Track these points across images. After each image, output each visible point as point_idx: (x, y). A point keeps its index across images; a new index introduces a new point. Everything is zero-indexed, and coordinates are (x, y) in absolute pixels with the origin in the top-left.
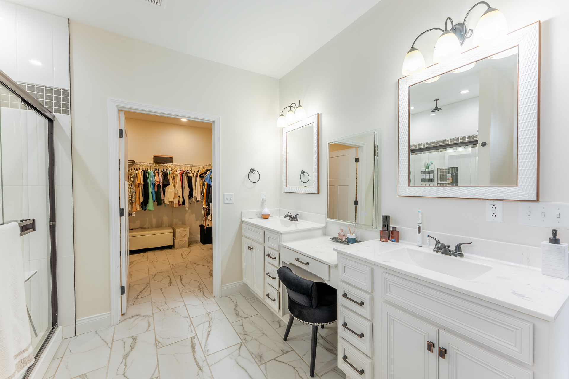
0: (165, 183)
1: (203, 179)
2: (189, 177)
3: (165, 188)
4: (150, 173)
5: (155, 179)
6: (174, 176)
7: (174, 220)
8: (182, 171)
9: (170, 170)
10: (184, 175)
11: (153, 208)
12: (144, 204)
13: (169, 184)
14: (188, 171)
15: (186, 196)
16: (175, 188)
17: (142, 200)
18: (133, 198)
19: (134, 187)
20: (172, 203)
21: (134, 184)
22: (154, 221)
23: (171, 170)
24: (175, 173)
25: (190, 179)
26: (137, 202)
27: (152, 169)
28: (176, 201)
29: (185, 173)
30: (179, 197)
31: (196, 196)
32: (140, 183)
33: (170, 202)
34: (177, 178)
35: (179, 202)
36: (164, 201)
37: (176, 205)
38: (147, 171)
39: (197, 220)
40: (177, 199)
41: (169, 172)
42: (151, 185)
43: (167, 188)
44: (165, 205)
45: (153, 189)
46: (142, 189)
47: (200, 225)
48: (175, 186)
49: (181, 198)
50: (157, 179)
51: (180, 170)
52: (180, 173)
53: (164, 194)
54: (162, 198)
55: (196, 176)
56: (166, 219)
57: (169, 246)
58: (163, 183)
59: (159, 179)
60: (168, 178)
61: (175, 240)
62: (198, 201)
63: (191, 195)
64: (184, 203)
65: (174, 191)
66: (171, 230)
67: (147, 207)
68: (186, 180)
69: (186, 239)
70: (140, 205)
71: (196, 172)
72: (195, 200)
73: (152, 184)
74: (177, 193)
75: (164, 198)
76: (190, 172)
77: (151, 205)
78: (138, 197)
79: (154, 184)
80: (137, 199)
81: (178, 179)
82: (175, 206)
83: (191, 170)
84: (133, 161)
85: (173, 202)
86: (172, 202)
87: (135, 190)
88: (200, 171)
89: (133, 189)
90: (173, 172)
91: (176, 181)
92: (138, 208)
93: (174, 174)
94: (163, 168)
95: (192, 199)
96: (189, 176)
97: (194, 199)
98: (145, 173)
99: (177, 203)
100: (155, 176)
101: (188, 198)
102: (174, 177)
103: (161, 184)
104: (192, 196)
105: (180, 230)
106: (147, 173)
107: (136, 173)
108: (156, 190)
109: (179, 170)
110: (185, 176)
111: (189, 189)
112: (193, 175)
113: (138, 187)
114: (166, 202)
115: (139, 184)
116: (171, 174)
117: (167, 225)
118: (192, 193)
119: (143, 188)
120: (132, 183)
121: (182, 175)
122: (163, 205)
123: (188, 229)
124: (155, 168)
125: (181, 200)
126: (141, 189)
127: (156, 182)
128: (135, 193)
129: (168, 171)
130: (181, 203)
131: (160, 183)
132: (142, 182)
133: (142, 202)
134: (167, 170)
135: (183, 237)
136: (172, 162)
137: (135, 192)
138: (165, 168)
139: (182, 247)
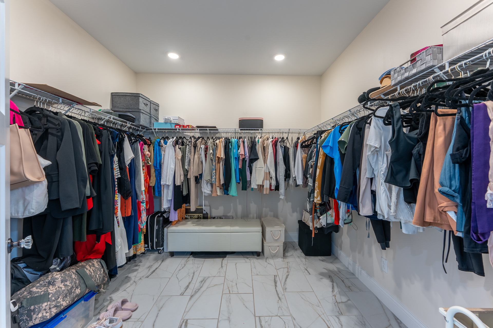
0: (253, 157)
1: (305, 150)
2: (284, 148)
3: (252, 164)
4: (233, 142)
5: (239, 151)
6: (265, 145)
7: (264, 209)
8: (275, 139)
9: (259, 138)
10: (279, 144)
11: (236, 193)
12: (226, 187)
13: (257, 159)
14: (283, 138)
15: (281, 177)
16: (266, 164)
17: (222, 182)
18: (213, 178)
19: (214, 163)
20: (261, 187)
21: (214, 158)
22: (240, 208)
23: (261, 138)
24: (266, 142)
25: (286, 150)
26: (217, 184)
27: (236, 138)
28: (267, 185)
29: (280, 142)
30: (271, 178)
31: (295, 177)
32: (220, 156)
33: (258, 185)
34: (268, 149)
35: (270, 185)
36: (250, 184)
37: (266, 190)
38: (230, 140)
39: (293, 212)
40: (268, 181)
41: (258, 141)
42: (235, 160)
43: (254, 164)
44: (252, 189)
45: (236, 166)
46: (223, 165)
47: (298, 221)
48: (265, 161)
49: (274, 180)
50: (241, 151)
51: (273, 138)
52: (272, 141)
53: (251, 173)
54: (248, 179)
55: (296, 146)
56: (253, 208)
57: (257, 252)
58: (250, 156)
59: (243, 151)
60: (256, 149)
61: (265, 245)
62: (297, 186)
63: (288, 175)
64: (277, 188)
65: (264, 169)
66: (260, 229)
67: (229, 191)
68: (281, 151)
69: (280, 244)
70: (220, 189)
71: (295, 140)
72: (293, 183)
73: (236, 158)
74: (268, 172)
75: (251, 178)
76: (286, 141)
77: (234, 190)
78: (217, 176)
79: (237, 159)
80: (217, 180)
81: (270, 150)
82: (265, 193)
83: (287, 138)
84: (215, 127)
85: (263, 186)
86: (261, 185)
87: (215, 167)
88: (300, 138)
89: (213, 166)
90: (263, 141)
91: (266, 154)
92: (219, 192)
93: (264, 144)
94: (250, 136)
95: (288, 181)
96: (285, 146)
97: (291, 181)
98: (228, 143)
99: (268, 187)
100: (239, 147)
101: (284, 180)
102: (264, 147)
103: (247, 158)
104: (289, 177)
105: (272, 229)
106: (230, 142)
107: (217, 143)
108: (240, 166)
109: (271, 137)
110: (280, 147)
111: (284, 166)
112: (290, 145)
113: (219, 162)
114: (254, 186)
115: (219, 158)
116: (260, 143)
117: (255, 215)
118: (288, 172)
119: (225, 164)
120: (212, 156)
121: (275, 145)
122: (249, 190)
123: (284, 229)
124: (241, 135)
125: (274, 183)
126: (221, 166)
127: (241, 156)
128: (215, 171)
129: (257, 139)
130: (273, 188)
131: (245, 157)
132: (222, 155)
133: (223, 184)
134: (255, 138)
135: (276, 240)
136: (261, 126)
137: (215, 169)
138: (253, 136)
139: (274, 256)
